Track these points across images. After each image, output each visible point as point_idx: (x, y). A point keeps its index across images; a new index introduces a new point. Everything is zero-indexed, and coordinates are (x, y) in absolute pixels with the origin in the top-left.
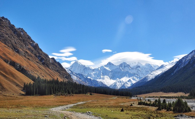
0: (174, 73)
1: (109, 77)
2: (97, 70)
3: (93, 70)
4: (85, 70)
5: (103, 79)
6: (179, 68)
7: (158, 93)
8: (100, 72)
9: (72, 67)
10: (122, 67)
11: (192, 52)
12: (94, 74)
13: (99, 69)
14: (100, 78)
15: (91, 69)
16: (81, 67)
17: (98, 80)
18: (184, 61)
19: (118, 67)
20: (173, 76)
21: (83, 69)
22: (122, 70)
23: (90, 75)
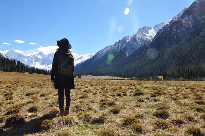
0: (94, 62)
1: (40, 63)
2: (30, 57)
3: (27, 57)
4: (20, 56)
5: (35, 64)
6: (97, 58)
7: (88, 76)
8: (32, 59)
9: (8, 53)
10: (50, 56)
11: (106, 48)
12: (27, 61)
13: (32, 57)
14: (32, 64)
15: (25, 57)
16: (16, 54)
17: (30, 65)
18: (100, 53)
19: (47, 56)
20: (93, 64)
21: (18, 56)
22: (51, 59)
23: (24, 61)
